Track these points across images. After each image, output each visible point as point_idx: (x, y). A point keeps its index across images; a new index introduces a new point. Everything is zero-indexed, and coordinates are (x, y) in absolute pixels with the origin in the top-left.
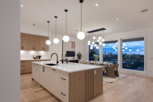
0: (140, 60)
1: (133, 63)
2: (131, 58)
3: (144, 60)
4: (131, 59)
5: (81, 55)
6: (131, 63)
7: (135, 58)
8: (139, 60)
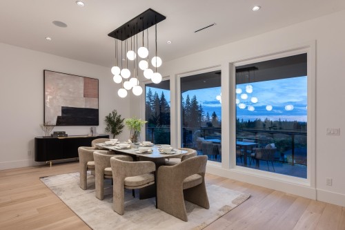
0: (296, 136)
1: (273, 145)
2: (272, 130)
3: (306, 134)
4: (272, 133)
5: (119, 121)
6: (267, 147)
7: (282, 131)
8: (292, 134)
